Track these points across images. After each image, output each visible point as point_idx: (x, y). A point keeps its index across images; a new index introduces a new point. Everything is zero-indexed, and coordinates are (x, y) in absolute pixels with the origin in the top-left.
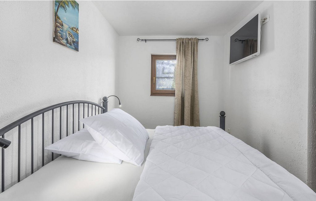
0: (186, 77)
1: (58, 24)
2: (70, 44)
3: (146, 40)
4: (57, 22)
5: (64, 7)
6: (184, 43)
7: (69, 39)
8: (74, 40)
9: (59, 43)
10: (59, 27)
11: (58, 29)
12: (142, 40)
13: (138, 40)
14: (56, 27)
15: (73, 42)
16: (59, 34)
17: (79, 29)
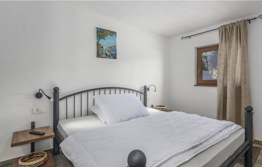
0: (229, 66)
1: (99, 48)
2: (109, 56)
3: (190, 36)
4: (98, 47)
5: (103, 38)
6: (227, 29)
7: (108, 54)
8: (113, 53)
9: (100, 57)
10: (100, 49)
11: (99, 50)
12: (185, 37)
13: (182, 38)
14: (98, 49)
15: (112, 55)
16: (100, 53)
17: (117, 46)
